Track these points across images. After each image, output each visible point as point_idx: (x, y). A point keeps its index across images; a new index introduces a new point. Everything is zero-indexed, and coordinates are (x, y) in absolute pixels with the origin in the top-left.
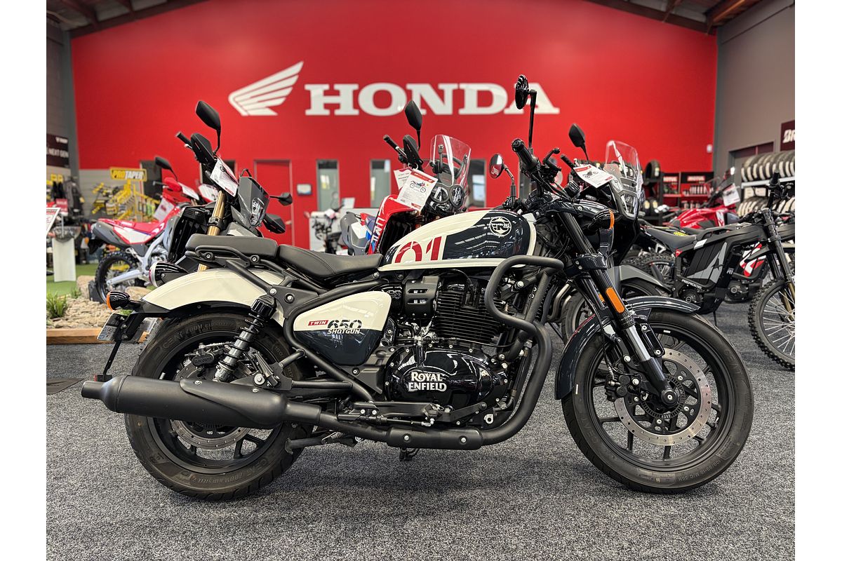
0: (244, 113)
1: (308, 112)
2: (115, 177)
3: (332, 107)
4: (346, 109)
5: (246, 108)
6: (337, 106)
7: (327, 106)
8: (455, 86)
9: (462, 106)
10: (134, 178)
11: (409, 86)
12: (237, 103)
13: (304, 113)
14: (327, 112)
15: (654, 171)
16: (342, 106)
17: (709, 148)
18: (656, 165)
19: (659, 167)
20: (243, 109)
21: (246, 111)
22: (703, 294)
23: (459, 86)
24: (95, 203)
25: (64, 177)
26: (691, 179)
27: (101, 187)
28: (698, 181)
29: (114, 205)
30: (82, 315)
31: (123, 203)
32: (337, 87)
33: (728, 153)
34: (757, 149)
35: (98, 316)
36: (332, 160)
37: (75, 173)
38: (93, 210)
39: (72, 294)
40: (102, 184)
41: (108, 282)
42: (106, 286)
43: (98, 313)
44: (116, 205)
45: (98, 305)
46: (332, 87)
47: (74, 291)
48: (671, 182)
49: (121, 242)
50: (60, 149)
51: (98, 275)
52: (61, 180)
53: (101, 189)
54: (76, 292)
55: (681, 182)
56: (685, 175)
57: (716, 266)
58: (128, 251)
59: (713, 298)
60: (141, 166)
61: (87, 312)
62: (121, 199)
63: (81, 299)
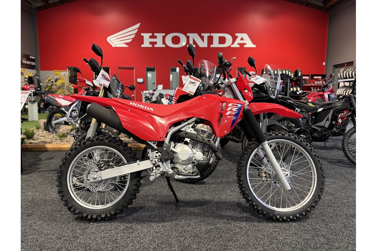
0: (113, 46)
1: (142, 46)
2: (56, 74)
3: (153, 43)
4: (160, 44)
5: (114, 43)
6: (156, 43)
7: (151, 43)
8: (209, 34)
9: (212, 44)
10: (64, 75)
11: (188, 34)
12: (110, 41)
13: (141, 46)
14: (151, 46)
15: (299, 74)
16: (158, 43)
17: (324, 64)
18: (299, 71)
19: (301, 72)
20: (113, 44)
21: (114, 45)
22: (321, 133)
23: (210, 34)
24: (47, 85)
25: (33, 74)
26: (315, 77)
27: (49, 78)
28: (319, 79)
29: (55, 87)
30: (41, 138)
31: (59, 86)
32: (155, 34)
33: (332, 66)
34: (346, 64)
35: (48, 138)
36: (153, 67)
37: (38, 72)
38: (46, 88)
39: (36, 127)
40: (50, 77)
41: (53, 122)
42: (51, 124)
43: (48, 137)
44: (57, 87)
45: (48, 133)
46: (153, 34)
47: (37, 126)
48: (306, 79)
49: (58, 105)
50: (32, 62)
51: (48, 119)
52: (32, 75)
53: (50, 79)
54: (38, 127)
55: (311, 79)
56: (313, 76)
57: (327, 120)
58: (61, 109)
59: (326, 135)
60: (67, 69)
61: (43, 136)
62: (59, 84)
63: (40, 130)
